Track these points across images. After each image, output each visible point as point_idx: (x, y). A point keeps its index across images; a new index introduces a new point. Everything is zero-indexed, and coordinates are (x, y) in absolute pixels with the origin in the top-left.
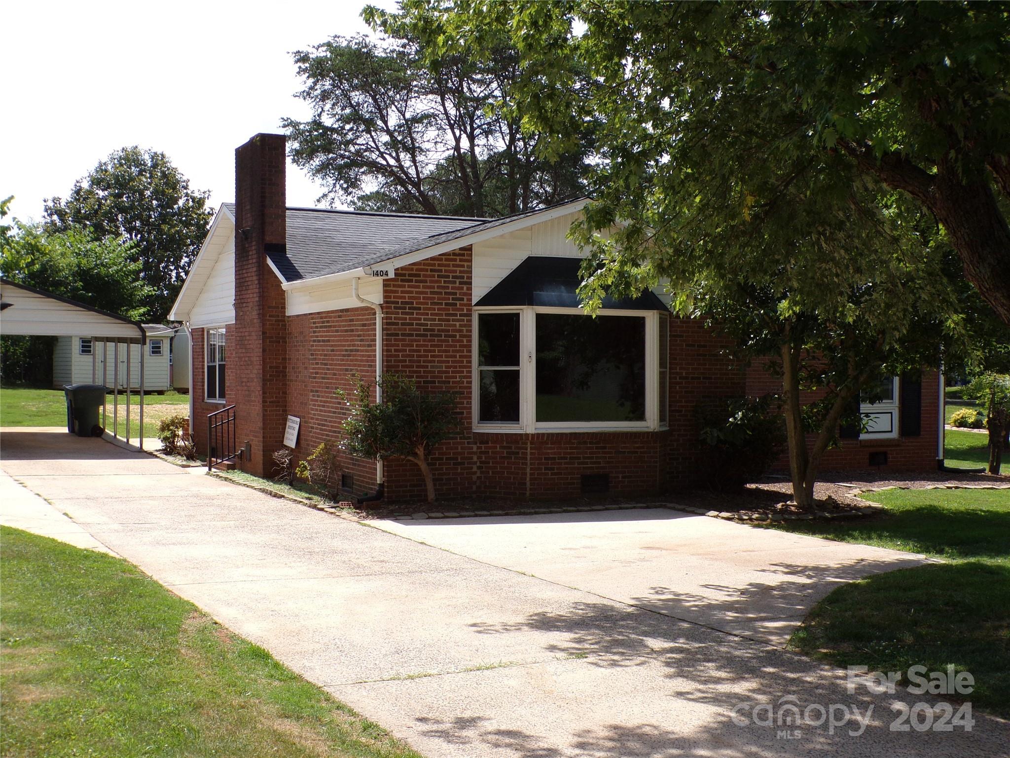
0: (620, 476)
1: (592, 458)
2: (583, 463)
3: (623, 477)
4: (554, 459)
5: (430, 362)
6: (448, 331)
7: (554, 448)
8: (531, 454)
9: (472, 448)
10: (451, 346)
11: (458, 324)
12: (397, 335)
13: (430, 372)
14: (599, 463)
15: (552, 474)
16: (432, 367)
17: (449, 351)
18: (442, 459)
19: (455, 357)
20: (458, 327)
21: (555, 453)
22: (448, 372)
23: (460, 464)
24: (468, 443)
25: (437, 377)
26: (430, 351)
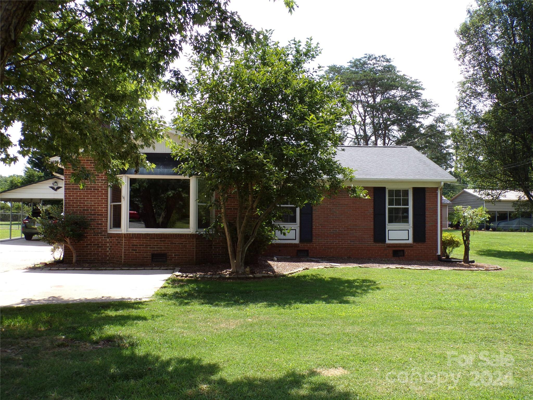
0: (173, 254)
1: (158, 245)
2: (152, 248)
3: (175, 255)
4: (137, 245)
5: (86, 201)
6: (95, 187)
7: (137, 241)
8: (125, 243)
9: (106, 240)
10: (96, 194)
11: (100, 184)
12: (70, 189)
13: (86, 205)
14: (162, 248)
15: (136, 253)
16: (87, 203)
17: (95, 196)
18: (91, 245)
19: (99, 199)
20: (100, 185)
21: (137, 243)
22: (95, 206)
23: (100, 247)
24: (105, 238)
25: (89, 208)
26: (86, 196)
